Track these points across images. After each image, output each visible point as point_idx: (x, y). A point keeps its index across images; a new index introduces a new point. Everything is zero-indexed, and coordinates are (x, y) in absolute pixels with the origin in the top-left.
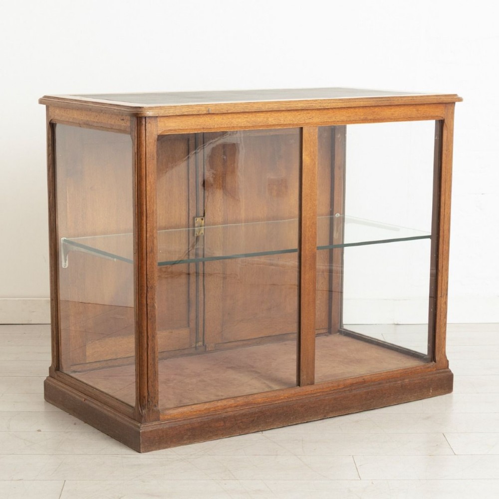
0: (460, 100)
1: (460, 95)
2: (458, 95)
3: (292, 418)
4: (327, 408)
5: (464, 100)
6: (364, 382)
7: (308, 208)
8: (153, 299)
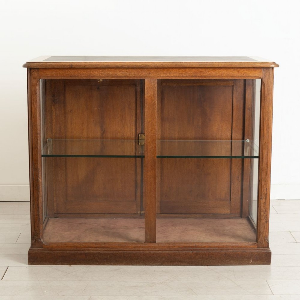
0: (278, 66)
1: (277, 63)
2: (276, 62)
3: (136, 261)
4: (164, 259)
5: (280, 66)
6: (196, 247)
7: (150, 130)
8: (37, 176)
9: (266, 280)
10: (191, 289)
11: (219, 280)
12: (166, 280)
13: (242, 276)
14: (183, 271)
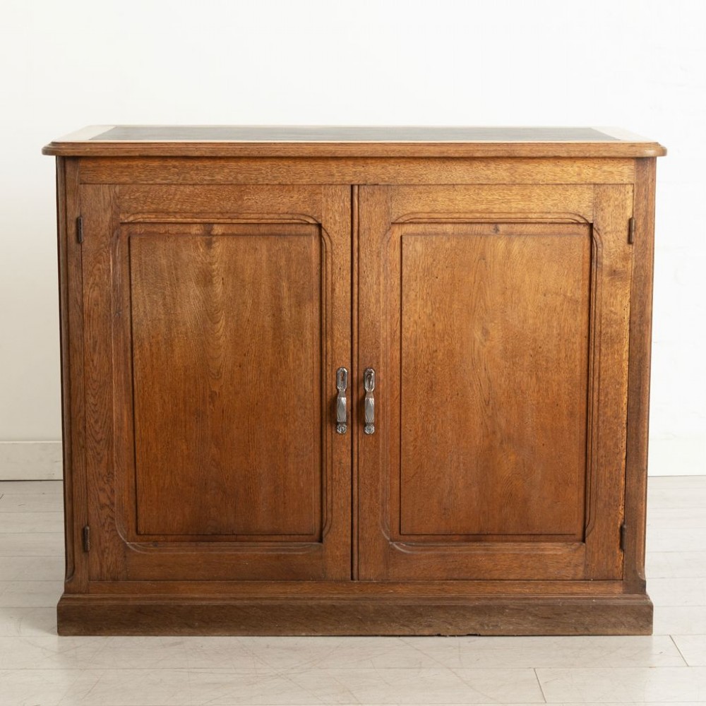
9: (534, 669)
10: (349, 691)
11: (420, 668)
12: (293, 668)
13: (478, 660)
14: (338, 647)
